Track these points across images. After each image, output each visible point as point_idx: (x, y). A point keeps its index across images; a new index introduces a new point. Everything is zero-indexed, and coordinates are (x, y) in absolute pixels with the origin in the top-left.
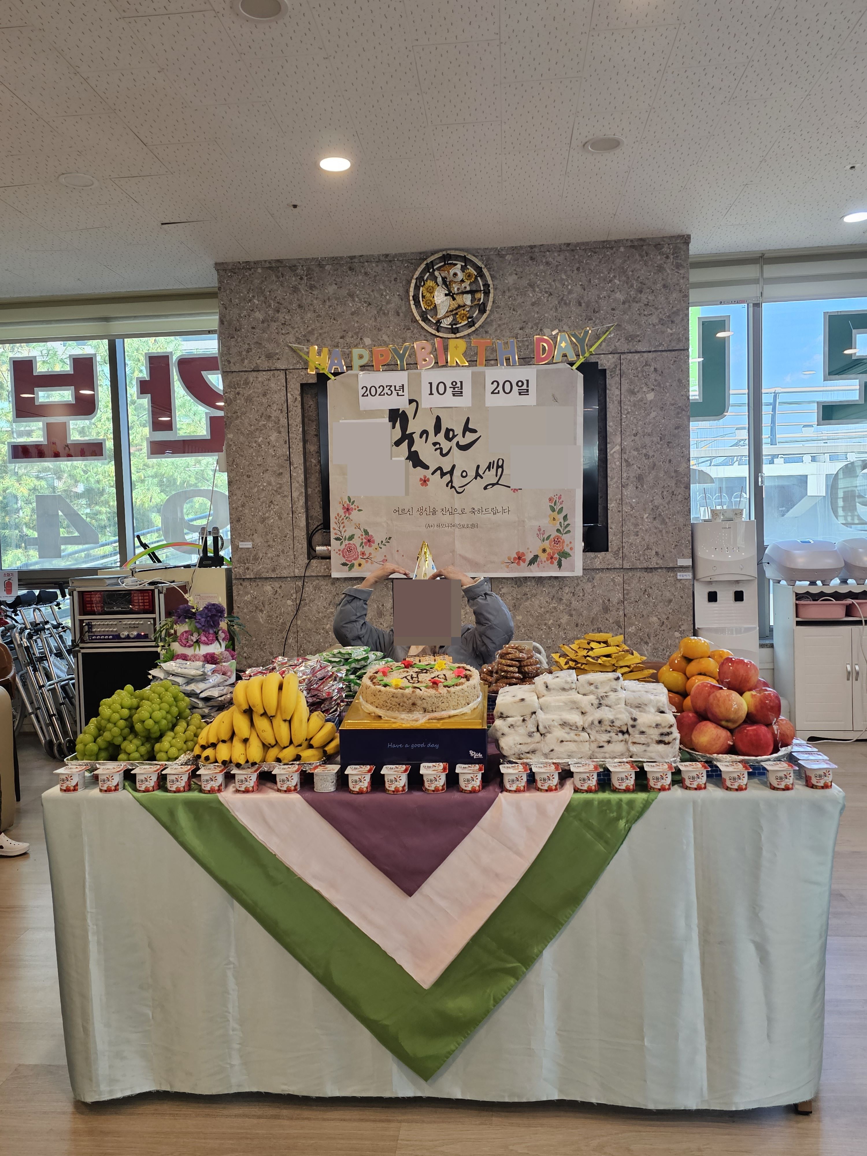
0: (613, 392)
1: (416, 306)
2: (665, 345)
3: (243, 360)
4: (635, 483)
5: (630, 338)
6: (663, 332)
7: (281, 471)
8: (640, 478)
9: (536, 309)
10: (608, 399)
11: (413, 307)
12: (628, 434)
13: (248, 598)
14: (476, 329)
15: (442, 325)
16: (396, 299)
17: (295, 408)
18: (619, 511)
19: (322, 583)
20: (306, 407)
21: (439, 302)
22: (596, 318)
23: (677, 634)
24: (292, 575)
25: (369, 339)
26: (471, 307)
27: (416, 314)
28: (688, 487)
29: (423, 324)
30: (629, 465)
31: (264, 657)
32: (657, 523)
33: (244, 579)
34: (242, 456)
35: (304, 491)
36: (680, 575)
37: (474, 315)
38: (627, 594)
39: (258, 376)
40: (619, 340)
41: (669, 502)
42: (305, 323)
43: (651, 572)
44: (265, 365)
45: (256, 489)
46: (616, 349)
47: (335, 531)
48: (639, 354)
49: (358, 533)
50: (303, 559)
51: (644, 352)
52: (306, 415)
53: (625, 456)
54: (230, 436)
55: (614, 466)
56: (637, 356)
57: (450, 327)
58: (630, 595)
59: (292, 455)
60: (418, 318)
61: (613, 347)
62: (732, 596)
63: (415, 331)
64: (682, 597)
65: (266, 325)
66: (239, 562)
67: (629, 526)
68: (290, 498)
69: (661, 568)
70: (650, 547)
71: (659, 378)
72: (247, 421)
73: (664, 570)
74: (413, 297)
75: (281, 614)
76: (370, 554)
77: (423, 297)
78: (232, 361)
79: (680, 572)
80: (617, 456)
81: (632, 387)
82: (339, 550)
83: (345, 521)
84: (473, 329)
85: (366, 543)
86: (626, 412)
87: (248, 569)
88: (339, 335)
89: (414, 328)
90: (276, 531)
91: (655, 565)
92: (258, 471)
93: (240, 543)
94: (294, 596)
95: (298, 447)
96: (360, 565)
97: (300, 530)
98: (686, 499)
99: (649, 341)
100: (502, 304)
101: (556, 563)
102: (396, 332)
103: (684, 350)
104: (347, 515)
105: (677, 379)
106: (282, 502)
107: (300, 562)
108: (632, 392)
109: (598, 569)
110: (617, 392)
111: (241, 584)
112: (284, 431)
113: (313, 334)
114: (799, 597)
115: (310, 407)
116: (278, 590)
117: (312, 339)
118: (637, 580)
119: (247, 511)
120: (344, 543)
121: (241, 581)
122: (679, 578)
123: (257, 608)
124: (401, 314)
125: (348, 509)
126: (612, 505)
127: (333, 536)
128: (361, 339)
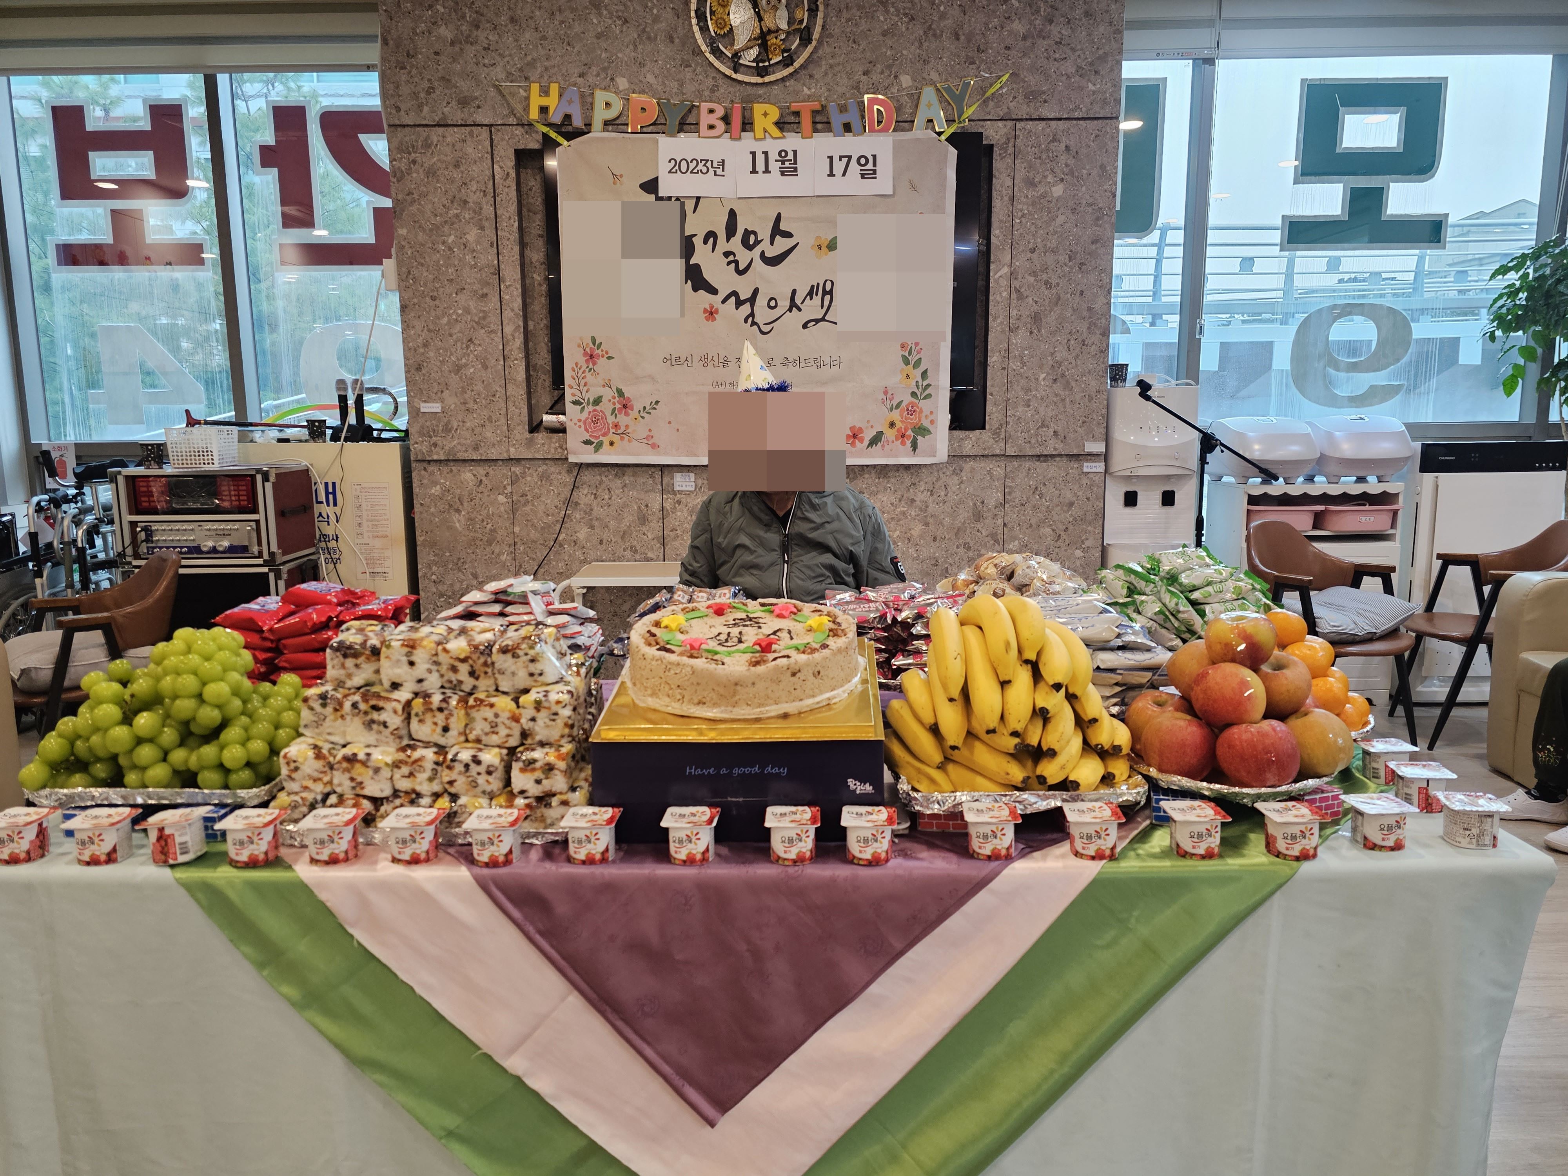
0: (1001, 182)
1: (701, 29)
2: (1084, 109)
3: (420, 106)
4: (1029, 326)
5: (1032, 96)
6: (1081, 88)
7: (485, 290)
8: (1036, 318)
9: (889, 43)
10: (994, 193)
11: (696, 29)
12: (1021, 248)
13: (436, 490)
14: (796, 71)
15: (741, 61)
16: (668, 15)
17: (506, 190)
18: (1004, 369)
19: (552, 469)
20: (524, 189)
21: (738, 21)
22: (982, 61)
23: (1078, 553)
24: (505, 456)
25: (625, 80)
26: (788, 33)
27: (700, 41)
28: (1106, 334)
29: (711, 58)
30: (1021, 297)
31: (463, 580)
32: (1058, 388)
33: (429, 462)
34: (422, 265)
35: (521, 324)
36: (1088, 467)
37: (793, 47)
38: (1010, 493)
39: (447, 134)
40: (1015, 98)
41: (1077, 356)
42: (521, 49)
43: (1045, 461)
44: (458, 116)
45: (445, 320)
46: (1009, 113)
47: (573, 391)
48: (1044, 123)
49: (608, 394)
50: (521, 432)
51: (1051, 119)
52: (524, 202)
53: (1016, 284)
54: (403, 232)
55: (999, 299)
56: (1041, 125)
57: (754, 64)
58: (1014, 495)
59: (502, 266)
60: (704, 48)
61: (1006, 110)
62: (1158, 497)
63: (699, 69)
64: (1088, 499)
65: (457, 49)
66: (421, 434)
67: (1016, 391)
68: (500, 334)
69: (1060, 456)
70: (1046, 423)
71: (1071, 162)
72: (430, 206)
73: (1065, 459)
74: (696, 12)
75: (488, 515)
76: (627, 426)
77: (712, 13)
78: (403, 107)
79: (1087, 461)
80: (1004, 283)
81: (1031, 175)
82: (580, 421)
83: (588, 374)
84: (791, 69)
85: (620, 410)
86: (1020, 214)
87: (435, 445)
88: (577, 71)
89: (696, 65)
90: (479, 387)
91: (1049, 451)
92: (448, 291)
93: (423, 405)
94: (509, 489)
95: (510, 253)
96: (612, 444)
97: (517, 386)
98: (1101, 352)
99: (1060, 102)
100: (836, 30)
101: (909, 443)
102: (668, 70)
103: (1111, 118)
104: (591, 366)
105: (1099, 164)
106: (487, 340)
107: (518, 437)
108: (1031, 184)
109: (969, 456)
110: (1009, 182)
111: (425, 469)
112: (489, 225)
113: (535, 68)
114: (1253, 500)
115: (530, 190)
116: (484, 479)
117: (534, 75)
118: (1025, 474)
119: (431, 354)
120: (586, 410)
121: (425, 465)
122: (1085, 470)
123: (451, 506)
124: (676, 41)
125: (592, 356)
126: (993, 359)
127: (568, 398)
128: (612, 79)
